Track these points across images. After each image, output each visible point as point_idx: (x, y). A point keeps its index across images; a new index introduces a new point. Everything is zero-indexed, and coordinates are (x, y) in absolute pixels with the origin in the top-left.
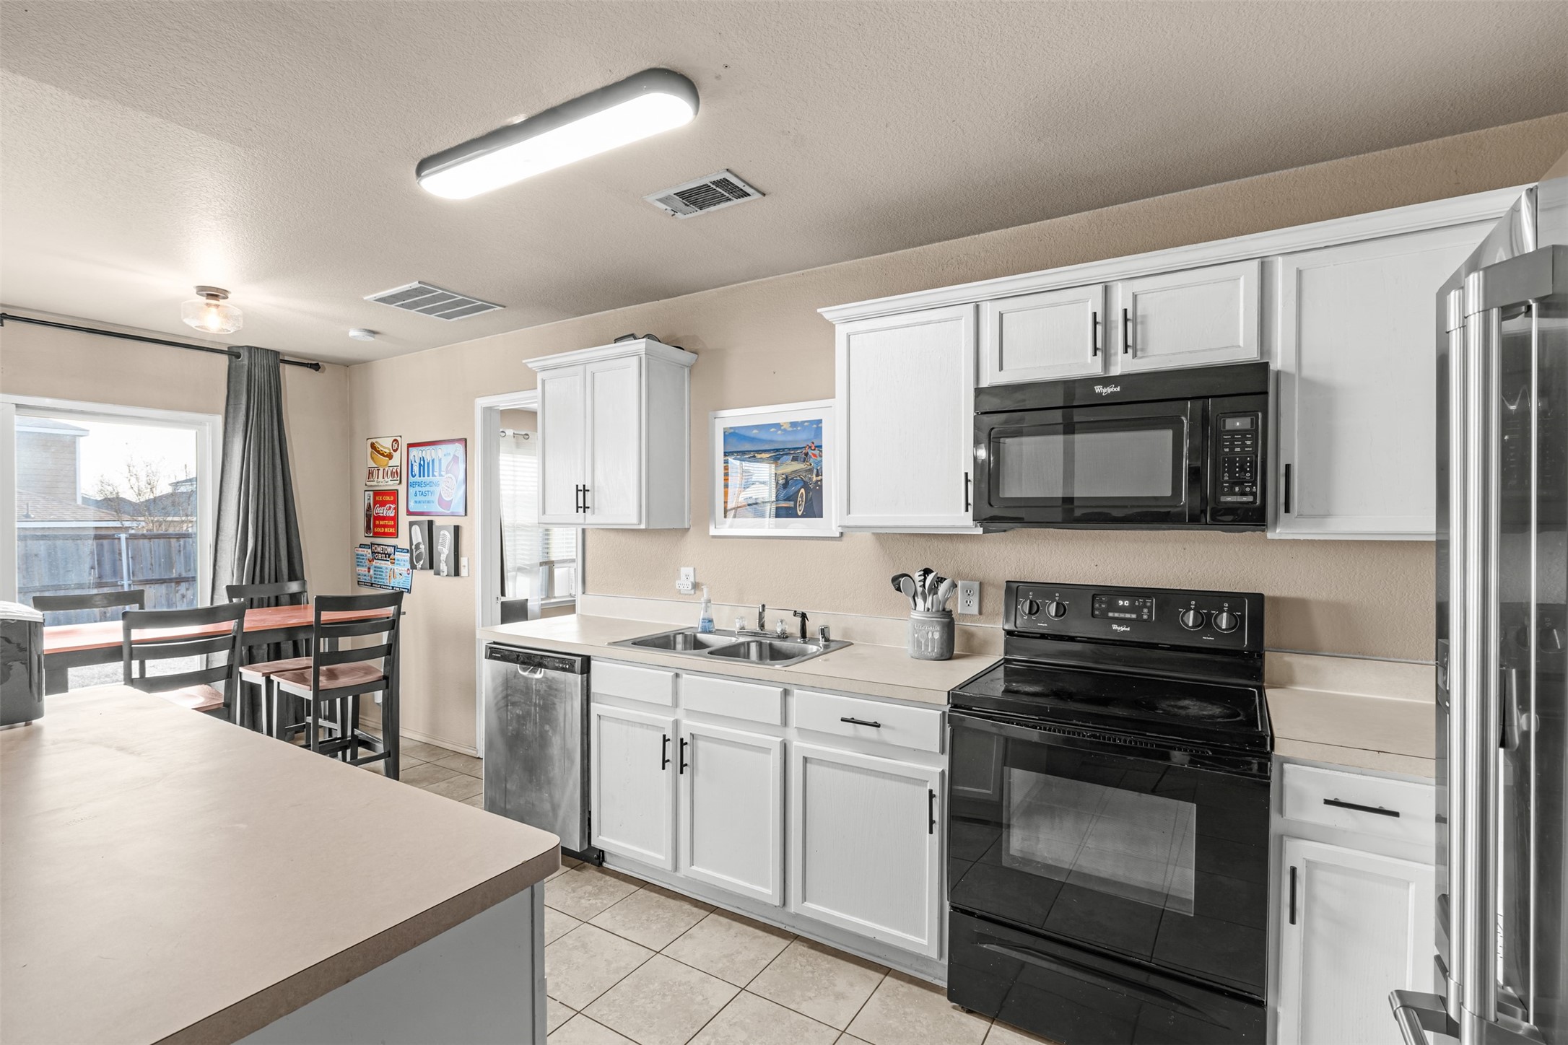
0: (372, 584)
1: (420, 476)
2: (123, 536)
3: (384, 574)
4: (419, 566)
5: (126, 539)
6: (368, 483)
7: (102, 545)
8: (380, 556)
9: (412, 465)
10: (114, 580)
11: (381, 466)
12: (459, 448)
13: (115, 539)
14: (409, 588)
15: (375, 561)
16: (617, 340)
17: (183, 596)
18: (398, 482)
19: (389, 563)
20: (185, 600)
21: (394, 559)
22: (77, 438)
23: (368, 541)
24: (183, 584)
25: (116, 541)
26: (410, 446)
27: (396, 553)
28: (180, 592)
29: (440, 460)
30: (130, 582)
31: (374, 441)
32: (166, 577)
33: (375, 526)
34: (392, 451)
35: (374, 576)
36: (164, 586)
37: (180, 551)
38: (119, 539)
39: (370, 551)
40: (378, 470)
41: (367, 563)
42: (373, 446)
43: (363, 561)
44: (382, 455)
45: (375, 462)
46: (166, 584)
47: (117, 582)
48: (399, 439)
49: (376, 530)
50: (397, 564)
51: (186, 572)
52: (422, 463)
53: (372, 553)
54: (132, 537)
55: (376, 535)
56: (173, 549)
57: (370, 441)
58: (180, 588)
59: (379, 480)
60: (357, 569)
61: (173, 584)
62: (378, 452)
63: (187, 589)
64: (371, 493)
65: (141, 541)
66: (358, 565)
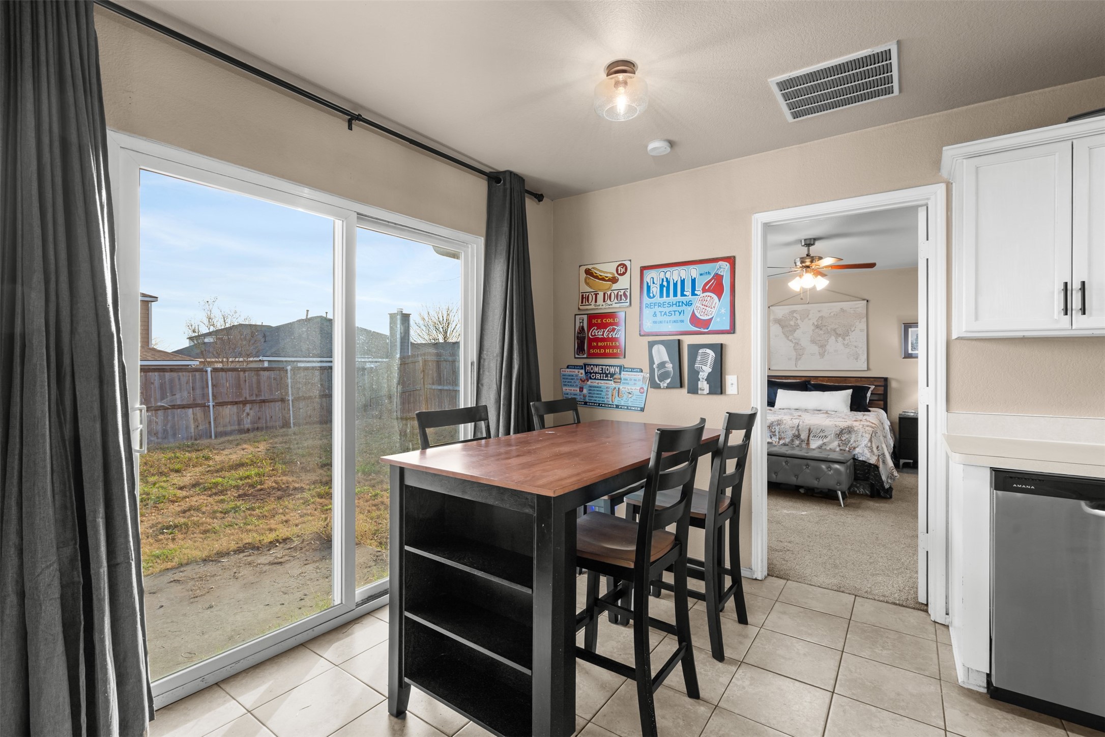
0: (586, 402)
1: (661, 296)
2: (209, 369)
3: (603, 393)
4: (664, 384)
5: (211, 371)
6: (581, 307)
7: (195, 375)
8: (598, 376)
9: (649, 287)
10: (203, 402)
11: (600, 290)
12: (726, 266)
13: (204, 371)
14: (643, 406)
15: (590, 381)
16: (1071, 119)
17: (248, 414)
18: (628, 304)
19: (612, 382)
20: (249, 417)
21: (620, 379)
22: (150, 303)
23: (581, 362)
24: (248, 405)
25: (204, 373)
26: (643, 269)
27: (623, 373)
28: (246, 411)
29: (693, 281)
30: (214, 403)
31: (590, 267)
32: (237, 400)
33: (590, 347)
34: (616, 275)
35: (588, 395)
36: (235, 407)
37: (245, 381)
38: (206, 371)
39: (583, 371)
40: (596, 295)
41: (578, 383)
42: (588, 272)
43: (573, 381)
44: (603, 279)
45: (590, 287)
46: (236, 405)
47: (205, 403)
48: (627, 263)
49: (592, 351)
50: (624, 383)
51: (250, 396)
52: (665, 284)
53: (586, 373)
54: (215, 370)
55: (591, 356)
56: (241, 379)
57: (583, 269)
58: (246, 408)
59: (597, 304)
60: (564, 388)
61: (241, 405)
62: (597, 277)
63: (251, 409)
64: (585, 317)
65: (221, 373)
66: (565, 385)
